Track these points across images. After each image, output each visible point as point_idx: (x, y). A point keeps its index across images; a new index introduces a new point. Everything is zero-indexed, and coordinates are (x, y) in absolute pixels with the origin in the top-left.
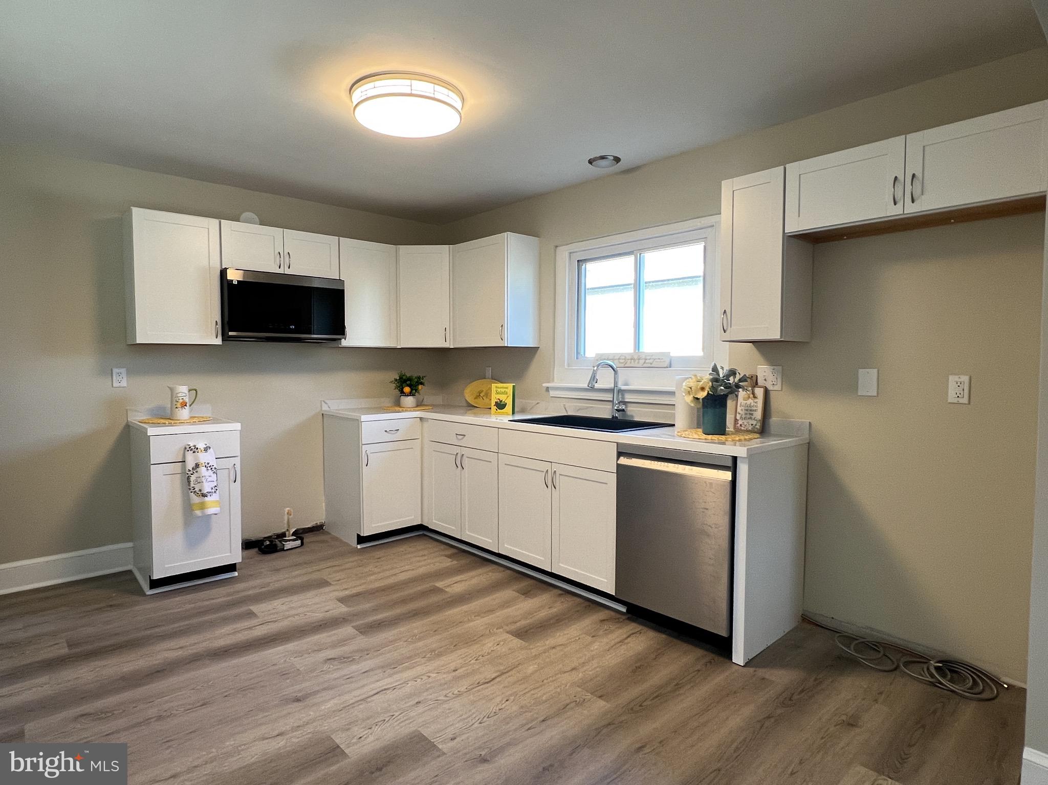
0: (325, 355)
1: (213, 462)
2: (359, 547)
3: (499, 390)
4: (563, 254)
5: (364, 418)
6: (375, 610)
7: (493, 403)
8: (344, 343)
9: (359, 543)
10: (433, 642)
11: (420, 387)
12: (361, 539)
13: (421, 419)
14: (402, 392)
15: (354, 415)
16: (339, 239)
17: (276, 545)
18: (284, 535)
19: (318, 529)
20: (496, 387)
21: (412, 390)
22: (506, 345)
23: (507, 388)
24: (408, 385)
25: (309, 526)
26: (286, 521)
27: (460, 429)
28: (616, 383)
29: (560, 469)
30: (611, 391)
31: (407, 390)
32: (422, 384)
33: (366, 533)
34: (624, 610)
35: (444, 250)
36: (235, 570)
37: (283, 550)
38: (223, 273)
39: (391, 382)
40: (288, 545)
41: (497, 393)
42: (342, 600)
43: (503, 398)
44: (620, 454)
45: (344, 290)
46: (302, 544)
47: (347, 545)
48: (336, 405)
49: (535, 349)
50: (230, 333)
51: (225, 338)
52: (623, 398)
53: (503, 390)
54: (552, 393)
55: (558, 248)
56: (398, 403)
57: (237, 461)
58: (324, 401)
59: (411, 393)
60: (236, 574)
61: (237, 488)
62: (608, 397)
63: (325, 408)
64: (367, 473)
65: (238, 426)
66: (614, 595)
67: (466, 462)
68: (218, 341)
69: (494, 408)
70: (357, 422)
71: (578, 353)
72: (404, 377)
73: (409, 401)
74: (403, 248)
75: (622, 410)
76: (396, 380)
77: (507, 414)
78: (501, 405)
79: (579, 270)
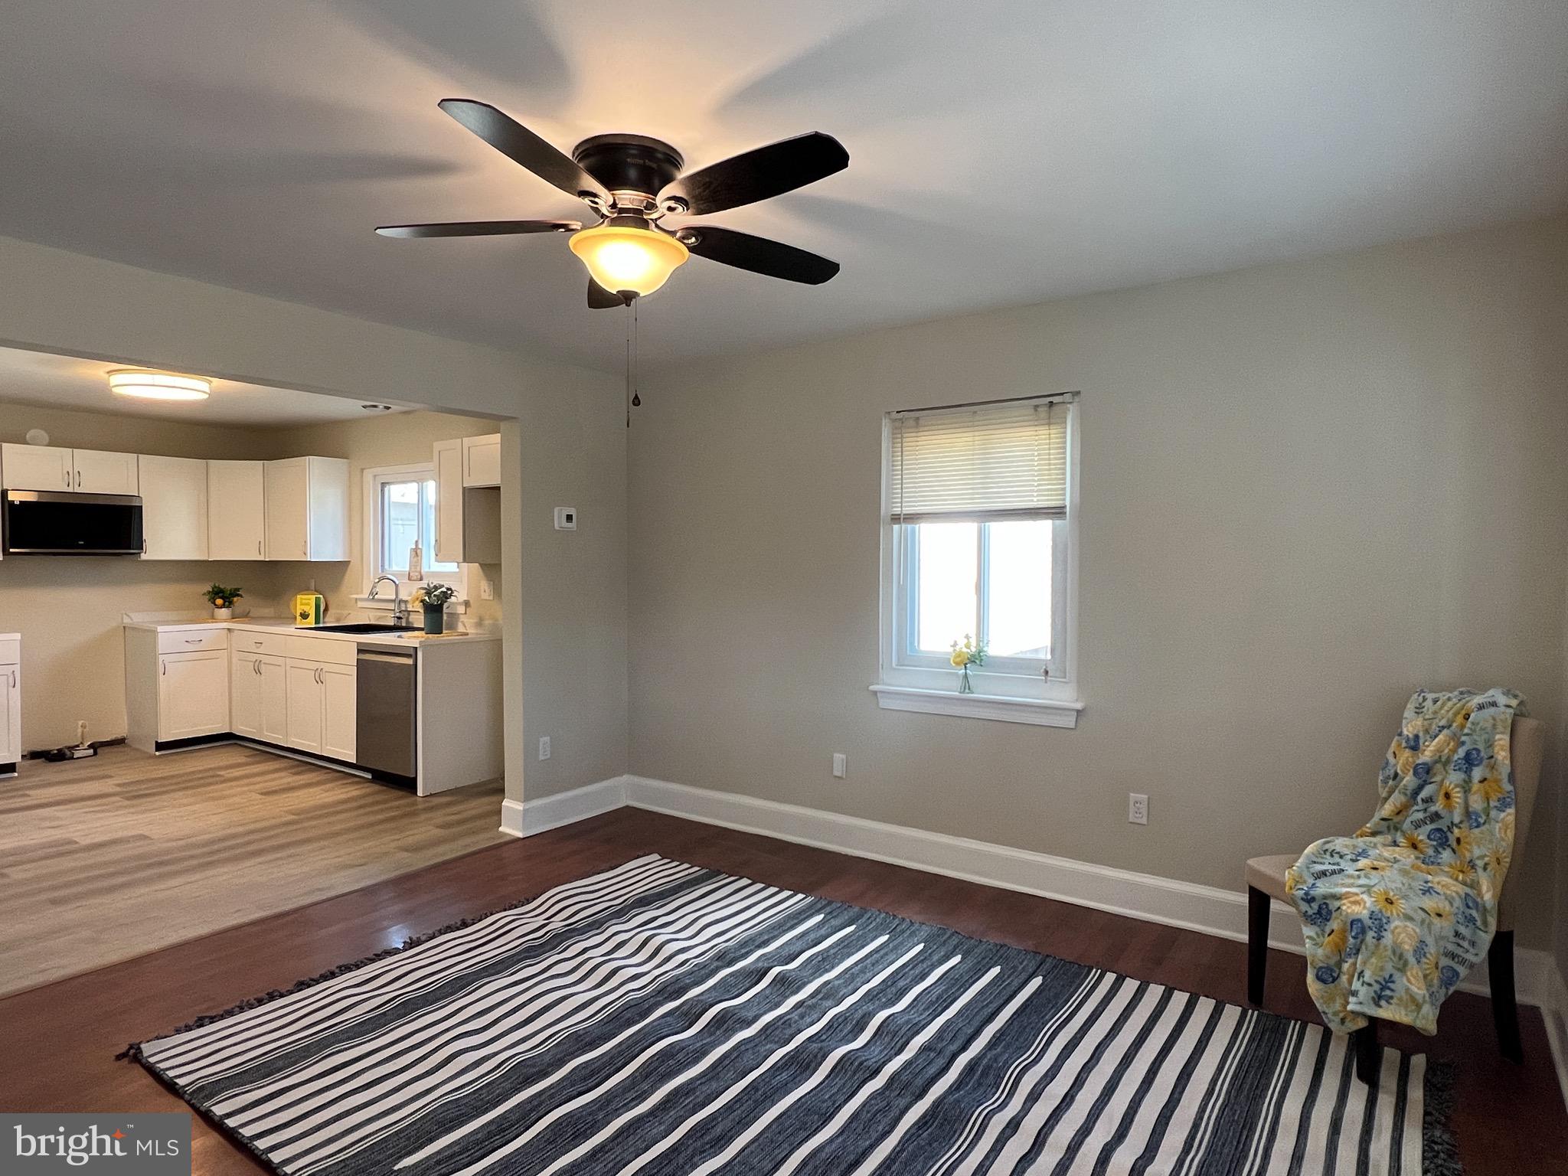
0: (118, 567)
2: (157, 753)
3: (304, 601)
4: (368, 475)
5: (160, 629)
6: (148, 789)
7: (298, 614)
8: (144, 557)
9: (157, 750)
10: (189, 801)
11: (235, 599)
12: (160, 746)
13: (228, 629)
14: (214, 603)
15: (151, 626)
16: (138, 457)
17: (65, 755)
18: (76, 747)
19: (119, 742)
20: (301, 599)
21: (225, 602)
22: (309, 560)
23: (309, 599)
24: (220, 598)
25: (108, 740)
27: (260, 638)
28: (397, 596)
29: (326, 667)
30: (393, 601)
31: (219, 601)
32: (238, 595)
33: (164, 738)
34: (369, 777)
35: (258, 464)
36: (15, 771)
37: (72, 758)
38: (4, 493)
39: (204, 594)
40: (78, 754)
41: (302, 604)
42: (119, 785)
43: (306, 608)
44: (359, 651)
45: (142, 506)
46: (96, 754)
47: (145, 753)
48: (137, 618)
49: (344, 564)
50: (11, 551)
51: (6, 553)
52: (406, 607)
53: (307, 601)
54: (360, 604)
55: (365, 471)
56: (213, 618)
57: (17, 669)
58: (126, 614)
59: (224, 604)
60: (16, 774)
61: (16, 693)
62: (391, 606)
63: (126, 620)
64: (163, 683)
65: (17, 636)
66: (355, 762)
67: (263, 668)
68: (1, 558)
69: (299, 618)
70: (154, 632)
71: (383, 566)
72: (215, 590)
73: (223, 613)
74: (212, 462)
75: (399, 618)
76: (209, 592)
77: (309, 623)
78: (305, 616)
79: (382, 491)
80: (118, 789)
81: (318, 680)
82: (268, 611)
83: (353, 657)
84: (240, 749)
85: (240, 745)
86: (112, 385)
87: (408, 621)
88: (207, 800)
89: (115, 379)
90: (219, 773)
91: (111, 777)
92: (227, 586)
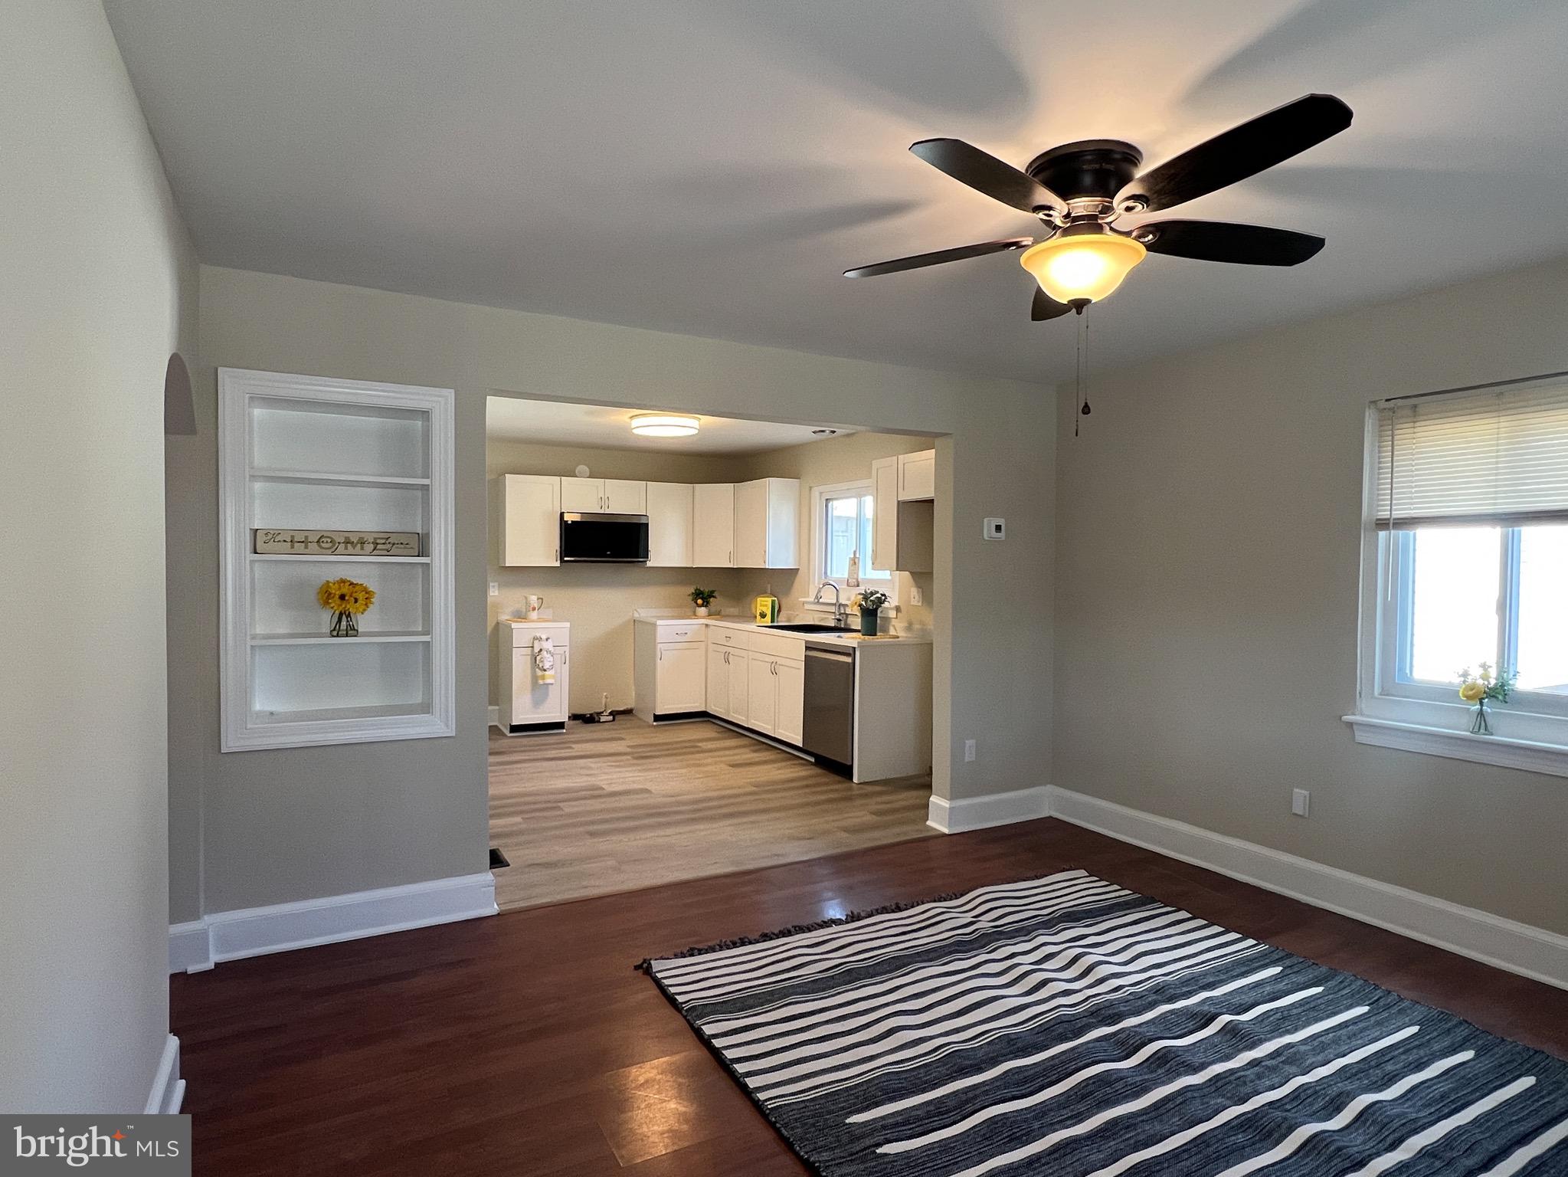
0: (630, 572)
1: (551, 649)
2: (655, 723)
3: (763, 603)
4: (816, 492)
5: (659, 622)
6: (650, 751)
7: (758, 614)
8: (649, 564)
9: (655, 721)
10: (676, 765)
11: (712, 599)
12: (657, 718)
13: (707, 625)
14: (696, 602)
15: (653, 620)
16: (647, 483)
17: (594, 718)
18: (600, 714)
19: (628, 712)
20: (761, 601)
21: (704, 602)
22: (767, 567)
23: (767, 601)
24: (700, 598)
25: (622, 709)
26: (603, 704)
27: (729, 633)
28: (838, 600)
29: (780, 661)
30: (835, 604)
31: (700, 601)
32: (713, 596)
33: (660, 711)
34: (813, 760)
35: (728, 488)
36: (563, 728)
37: (599, 722)
38: (562, 514)
39: (689, 595)
40: (603, 719)
41: (761, 605)
42: (628, 747)
43: (764, 609)
44: (807, 648)
45: (648, 524)
46: (614, 720)
47: (646, 722)
48: (643, 613)
49: (793, 572)
50: (565, 559)
51: (562, 561)
52: (845, 610)
53: (765, 603)
54: (807, 607)
55: (813, 489)
56: (695, 615)
57: (567, 649)
58: (635, 610)
59: (703, 604)
60: (564, 731)
61: (566, 667)
62: (832, 609)
63: (636, 615)
64: (661, 666)
65: (568, 625)
66: (801, 746)
67: (731, 658)
68: (558, 564)
69: (758, 617)
70: (654, 625)
71: (826, 573)
72: (697, 592)
73: (702, 611)
74: (698, 486)
75: (839, 620)
76: (693, 593)
77: (767, 622)
78: (763, 616)
79: (827, 506)
80: (629, 750)
81: (773, 670)
82: (732, 610)
83: (801, 653)
84: (713, 725)
85: (714, 723)
86: (633, 427)
87: (846, 624)
88: (688, 766)
89: (635, 422)
90: (700, 744)
91: (623, 739)
92: (706, 589)
